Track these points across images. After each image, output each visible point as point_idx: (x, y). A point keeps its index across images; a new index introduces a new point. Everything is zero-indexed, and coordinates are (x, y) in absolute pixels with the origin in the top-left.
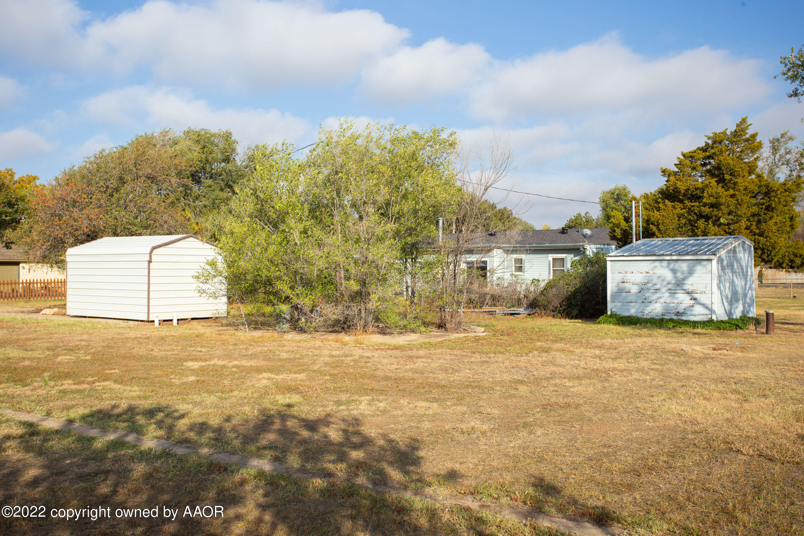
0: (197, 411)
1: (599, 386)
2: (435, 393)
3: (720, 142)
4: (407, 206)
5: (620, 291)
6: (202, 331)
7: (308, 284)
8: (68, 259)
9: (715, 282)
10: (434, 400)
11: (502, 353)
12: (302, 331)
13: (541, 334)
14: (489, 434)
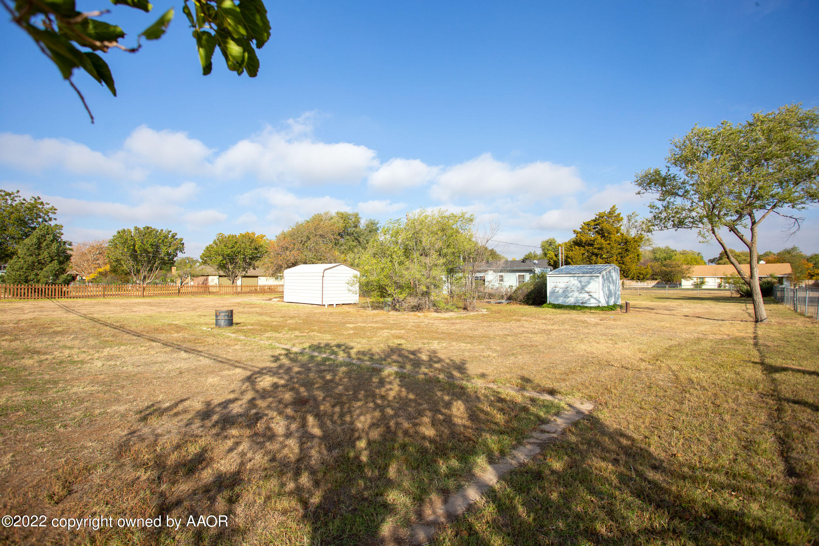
0: (359, 346)
1: (546, 337)
2: (468, 340)
3: (602, 217)
4: (450, 251)
5: (553, 292)
6: (349, 310)
7: (400, 287)
8: (285, 275)
9: (601, 287)
10: (468, 343)
11: (497, 322)
12: (397, 310)
13: (515, 313)
14: (496, 358)
